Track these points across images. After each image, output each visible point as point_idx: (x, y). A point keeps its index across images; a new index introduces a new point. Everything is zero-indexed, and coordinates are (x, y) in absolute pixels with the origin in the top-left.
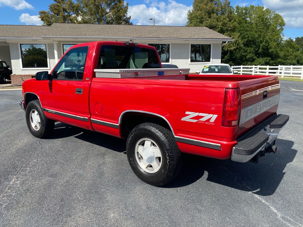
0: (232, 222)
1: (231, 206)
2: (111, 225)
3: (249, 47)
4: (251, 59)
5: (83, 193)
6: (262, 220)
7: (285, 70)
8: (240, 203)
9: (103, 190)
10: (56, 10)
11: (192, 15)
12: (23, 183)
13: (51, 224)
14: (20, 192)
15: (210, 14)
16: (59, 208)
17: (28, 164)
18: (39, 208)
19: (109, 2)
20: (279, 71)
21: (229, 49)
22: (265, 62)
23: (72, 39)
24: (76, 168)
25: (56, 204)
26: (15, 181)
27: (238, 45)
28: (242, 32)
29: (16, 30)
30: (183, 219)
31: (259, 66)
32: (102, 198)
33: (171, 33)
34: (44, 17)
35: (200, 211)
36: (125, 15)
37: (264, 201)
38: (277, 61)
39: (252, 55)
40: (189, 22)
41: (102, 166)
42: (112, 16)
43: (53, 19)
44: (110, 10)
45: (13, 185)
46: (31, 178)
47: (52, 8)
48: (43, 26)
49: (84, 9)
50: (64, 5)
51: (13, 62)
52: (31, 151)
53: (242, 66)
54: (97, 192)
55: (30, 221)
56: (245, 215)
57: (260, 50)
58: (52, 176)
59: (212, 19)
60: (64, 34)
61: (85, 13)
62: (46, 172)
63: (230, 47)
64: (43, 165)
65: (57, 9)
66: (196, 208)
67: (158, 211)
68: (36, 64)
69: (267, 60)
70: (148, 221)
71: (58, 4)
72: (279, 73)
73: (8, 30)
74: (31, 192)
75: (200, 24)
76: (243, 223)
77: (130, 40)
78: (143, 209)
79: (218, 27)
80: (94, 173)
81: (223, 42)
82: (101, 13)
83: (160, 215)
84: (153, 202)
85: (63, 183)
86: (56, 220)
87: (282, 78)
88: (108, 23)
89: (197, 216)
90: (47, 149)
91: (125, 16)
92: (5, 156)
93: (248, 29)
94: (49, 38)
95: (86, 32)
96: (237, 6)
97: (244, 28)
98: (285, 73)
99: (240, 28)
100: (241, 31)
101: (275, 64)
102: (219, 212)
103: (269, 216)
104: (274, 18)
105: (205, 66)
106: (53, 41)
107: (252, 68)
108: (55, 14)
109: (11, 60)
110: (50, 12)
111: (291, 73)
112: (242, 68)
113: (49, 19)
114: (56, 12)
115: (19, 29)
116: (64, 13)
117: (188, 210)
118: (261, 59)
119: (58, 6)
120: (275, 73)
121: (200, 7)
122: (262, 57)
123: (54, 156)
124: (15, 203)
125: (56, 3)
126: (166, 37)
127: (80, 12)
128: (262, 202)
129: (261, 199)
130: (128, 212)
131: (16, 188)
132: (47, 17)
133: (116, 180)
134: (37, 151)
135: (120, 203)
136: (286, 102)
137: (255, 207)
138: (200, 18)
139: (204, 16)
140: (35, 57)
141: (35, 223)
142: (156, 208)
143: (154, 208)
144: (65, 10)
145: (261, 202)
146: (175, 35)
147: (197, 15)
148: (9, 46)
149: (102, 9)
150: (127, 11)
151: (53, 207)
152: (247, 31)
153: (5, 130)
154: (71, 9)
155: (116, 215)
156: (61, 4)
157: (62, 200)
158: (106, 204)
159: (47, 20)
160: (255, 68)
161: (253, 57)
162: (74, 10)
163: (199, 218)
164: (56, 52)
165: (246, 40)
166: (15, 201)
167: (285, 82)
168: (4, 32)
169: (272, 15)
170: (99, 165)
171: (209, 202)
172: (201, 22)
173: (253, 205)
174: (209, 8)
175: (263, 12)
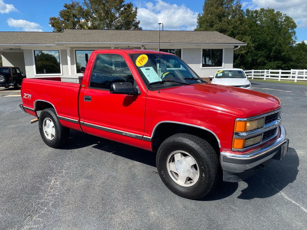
0: (267, 220)
1: (264, 207)
2: (154, 222)
3: (259, 51)
4: (262, 63)
5: (121, 193)
6: (295, 219)
7: (298, 74)
8: (271, 204)
9: (138, 191)
10: (66, 16)
11: (202, 19)
12: (62, 184)
13: (98, 220)
14: (63, 192)
15: (220, 18)
16: (102, 206)
17: (63, 166)
18: (83, 206)
19: (118, 7)
20: (291, 75)
21: (240, 52)
22: (276, 65)
23: (85, 45)
24: (108, 170)
25: (98, 203)
26: (54, 182)
27: (249, 48)
28: (253, 35)
29: (29, 37)
30: (220, 217)
31: (270, 71)
32: (139, 198)
33: (183, 38)
34: (54, 23)
35: (234, 211)
36: (135, 19)
37: (294, 202)
38: (290, 64)
39: (263, 59)
40: (198, 26)
41: (133, 169)
42: (122, 21)
43: (63, 25)
44: (120, 15)
45: (54, 185)
46: (68, 179)
47: (62, 14)
48: (54, 32)
49: (94, 15)
50: (74, 11)
51: (27, 68)
52: (62, 154)
53: (253, 71)
54: (133, 192)
55: (79, 217)
56: (278, 215)
57: (272, 54)
58: (87, 177)
59: (223, 23)
60: (77, 40)
61: (95, 18)
62: (81, 174)
63: (241, 51)
64: (76, 167)
65: (68, 15)
66: (230, 208)
67: (195, 210)
68: (45, 70)
69: (278, 63)
70: (187, 218)
71: (68, 10)
72: (291, 77)
73: (22, 36)
74: (72, 192)
75: (210, 28)
76: (277, 221)
77: (142, 45)
78: (180, 208)
79: (229, 31)
80: (126, 175)
81: (235, 46)
82: (111, 18)
83: (198, 213)
84: (188, 202)
85: (100, 184)
86: (102, 217)
87: (295, 82)
88: (117, 28)
89: (233, 215)
90: (76, 153)
91: (134, 21)
92: (39, 159)
93: (260, 32)
94: (63, 45)
95: (98, 38)
96: (247, 10)
97: (255, 31)
98: (298, 77)
99: (251, 32)
100: (251, 34)
101: (287, 68)
102: (252, 211)
103: (301, 216)
104: (285, 21)
105: (218, 71)
106: (66, 47)
107: (264, 72)
108: (65, 20)
109: (25, 67)
110: (61, 18)
111: (304, 77)
112: (253, 72)
113: (60, 25)
114: (66, 18)
115: (32, 35)
116: (74, 19)
117: (223, 209)
118: (273, 63)
119: (68, 12)
120: (287, 77)
121: (210, 11)
122: (274, 61)
123: (85, 159)
124: (60, 201)
125: (66, 9)
126: (178, 42)
127: (89, 17)
128: (293, 203)
129: (290, 200)
130: (166, 210)
131: (58, 188)
132: (58, 23)
133: (149, 182)
134: (67, 155)
135: (157, 202)
136: (303, 107)
137: (286, 207)
138: (211, 22)
139: (215, 20)
140: (45, 63)
141: (84, 219)
142: (192, 207)
143: (191, 207)
144: (75, 16)
145: (291, 202)
146: (187, 40)
147: (207, 18)
148: (23, 52)
149: (111, 14)
150: (137, 16)
151: (96, 205)
152: (258, 35)
153: (32, 135)
154: (81, 15)
155: (156, 213)
156: (71, 10)
157: (102, 199)
158: (145, 203)
159: (57, 26)
160: (267, 72)
161: (264, 61)
162: (83, 16)
163: (234, 217)
164: (69, 58)
165: (257, 44)
166: (60, 200)
167: (298, 86)
168: (18, 39)
169: (283, 18)
170: (130, 168)
171: (241, 203)
172: (211, 26)
173: (284, 206)
174: (219, 12)
175: (273, 15)
